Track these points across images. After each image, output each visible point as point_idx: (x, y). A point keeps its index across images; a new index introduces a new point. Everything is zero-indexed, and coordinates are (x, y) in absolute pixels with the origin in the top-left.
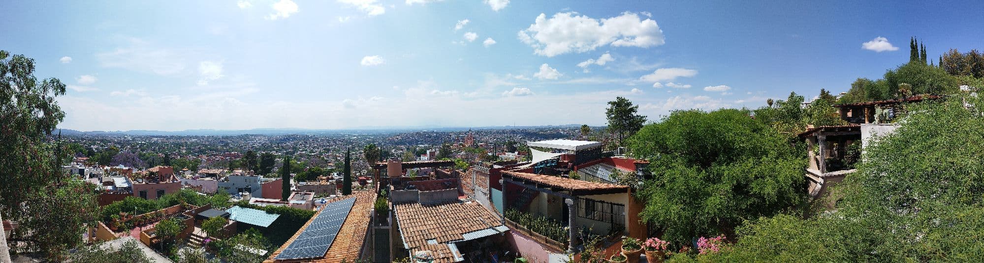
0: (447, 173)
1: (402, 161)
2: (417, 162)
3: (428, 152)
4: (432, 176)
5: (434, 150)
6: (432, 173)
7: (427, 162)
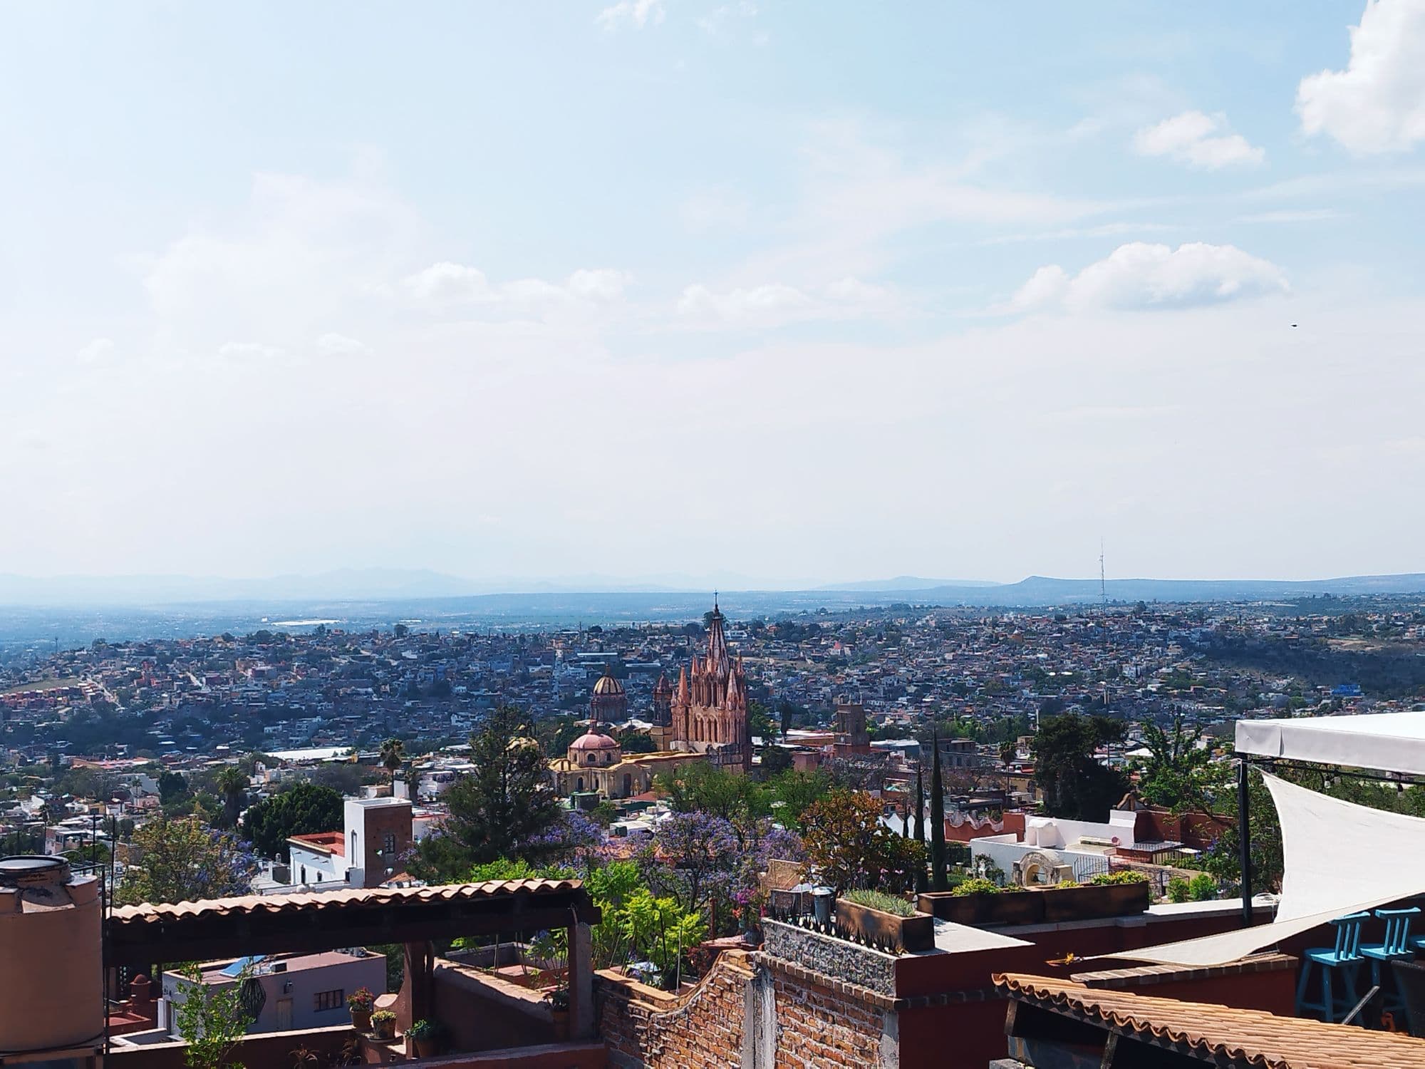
0: (517, 992)
1: (107, 898)
2: (249, 902)
3: (354, 813)
4: (386, 1029)
5: (399, 798)
6: (385, 1001)
7: (344, 896)
